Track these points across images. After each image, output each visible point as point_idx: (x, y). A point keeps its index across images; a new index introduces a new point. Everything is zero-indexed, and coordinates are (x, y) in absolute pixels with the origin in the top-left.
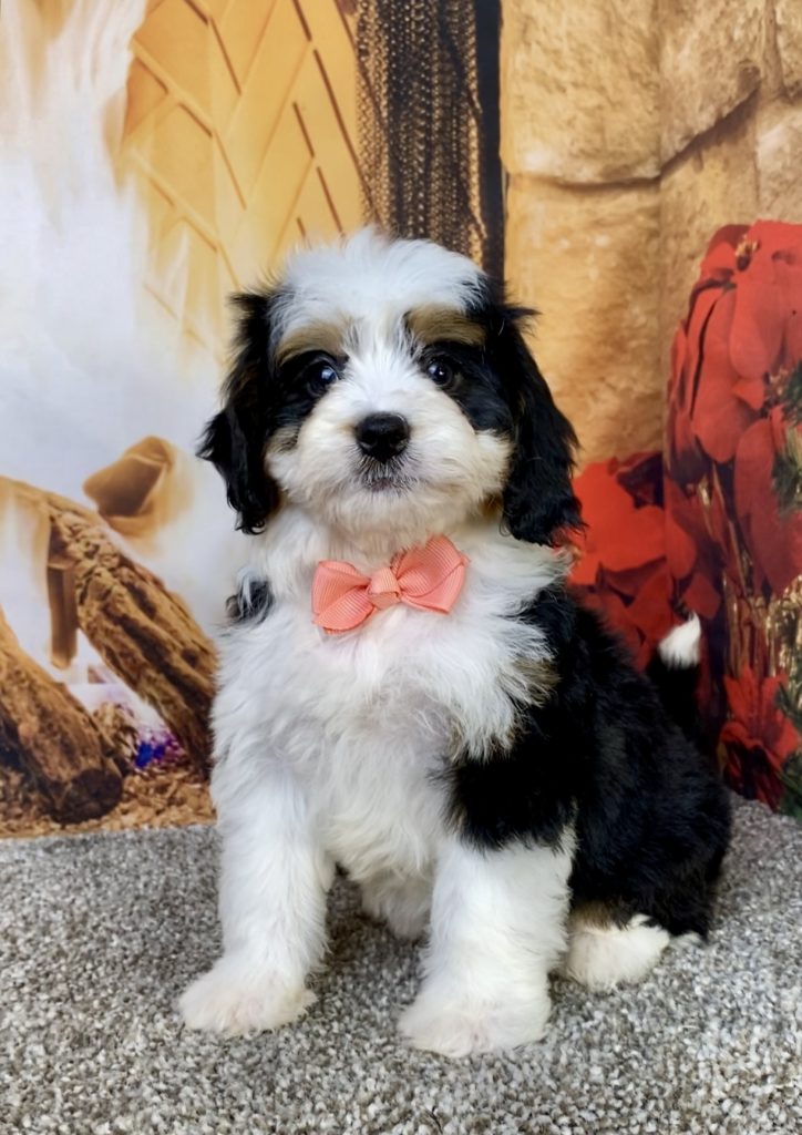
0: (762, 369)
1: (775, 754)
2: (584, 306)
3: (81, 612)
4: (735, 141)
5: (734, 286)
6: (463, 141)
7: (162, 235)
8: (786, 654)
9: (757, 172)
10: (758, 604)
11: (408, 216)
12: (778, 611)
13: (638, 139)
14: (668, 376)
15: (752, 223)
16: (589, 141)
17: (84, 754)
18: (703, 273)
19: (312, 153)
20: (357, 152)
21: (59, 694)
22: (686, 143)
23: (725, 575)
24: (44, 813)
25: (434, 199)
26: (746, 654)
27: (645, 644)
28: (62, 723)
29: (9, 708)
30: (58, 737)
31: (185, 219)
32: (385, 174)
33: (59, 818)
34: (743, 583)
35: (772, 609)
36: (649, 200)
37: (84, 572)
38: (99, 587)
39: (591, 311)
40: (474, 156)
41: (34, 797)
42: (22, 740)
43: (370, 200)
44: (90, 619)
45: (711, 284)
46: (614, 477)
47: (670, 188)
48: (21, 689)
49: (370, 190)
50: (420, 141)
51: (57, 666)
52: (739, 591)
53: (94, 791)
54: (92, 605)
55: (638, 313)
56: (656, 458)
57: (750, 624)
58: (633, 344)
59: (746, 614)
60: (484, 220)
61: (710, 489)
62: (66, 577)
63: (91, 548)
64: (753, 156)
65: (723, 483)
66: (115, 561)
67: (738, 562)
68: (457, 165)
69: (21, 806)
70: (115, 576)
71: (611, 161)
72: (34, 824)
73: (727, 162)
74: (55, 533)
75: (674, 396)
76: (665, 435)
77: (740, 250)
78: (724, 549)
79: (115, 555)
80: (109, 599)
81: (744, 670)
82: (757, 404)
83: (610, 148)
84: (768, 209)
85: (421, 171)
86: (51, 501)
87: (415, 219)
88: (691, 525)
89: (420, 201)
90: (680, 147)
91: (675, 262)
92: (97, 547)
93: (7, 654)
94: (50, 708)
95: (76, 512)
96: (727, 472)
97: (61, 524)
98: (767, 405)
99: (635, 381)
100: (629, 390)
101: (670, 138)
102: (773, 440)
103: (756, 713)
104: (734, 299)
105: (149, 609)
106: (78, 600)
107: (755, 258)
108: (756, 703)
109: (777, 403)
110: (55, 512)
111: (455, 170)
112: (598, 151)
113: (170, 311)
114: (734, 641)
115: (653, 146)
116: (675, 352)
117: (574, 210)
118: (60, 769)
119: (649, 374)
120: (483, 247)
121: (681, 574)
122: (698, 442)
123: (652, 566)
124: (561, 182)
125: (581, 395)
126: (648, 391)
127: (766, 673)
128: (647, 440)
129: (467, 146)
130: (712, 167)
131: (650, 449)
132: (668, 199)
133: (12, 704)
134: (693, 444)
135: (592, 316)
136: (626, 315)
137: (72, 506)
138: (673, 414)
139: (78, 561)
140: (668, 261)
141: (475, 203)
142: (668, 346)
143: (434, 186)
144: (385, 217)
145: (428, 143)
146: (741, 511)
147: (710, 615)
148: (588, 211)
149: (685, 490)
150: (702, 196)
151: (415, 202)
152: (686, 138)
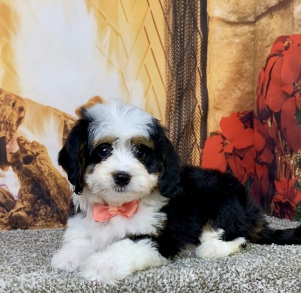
0: (293, 82)
1: (293, 203)
2: (232, 61)
4: (285, 9)
5: (283, 55)
6: (196, 5)
7: (102, 29)
8: (298, 171)
9: (293, 19)
10: (288, 156)
11: (178, 28)
12: (296, 158)
13: (249, 8)
14: (257, 85)
15: (291, 35)
16: (234, 8)
18: (271, 52)
19: (149, 6)
20: (163, 6)
22: (266, 10)
23: (276, 148)
25: (186, 23)
26: (283, 173)
27: (246, 173)
28: (64, 191)
29: (48, 185)
30: (63, 196)
31: (109, 24)
32: (171, 14)
34: (283, 150)
35: (293, 157)
36: (252, 29)
39: (234, 63)
40: (199, 10)
41: (55, 215)
42: (51, 196)
43: (167, 22)
45: (275, 55)
46: (239, 118)
47: (259, 25)
48: (52, 179)
49: (167, 19)
50: (183, 4)
52: (281, 153)
55: (247, 65)
56: (252, 112)
57: (285, 163)
58: (246, 75)
59: (283, 160)
60: (202, 31)
61: (272, 121)
64: (292, 13)
65: (276, 119)
67: (281, 143)
68: (194, 13)
69: (51, 218)
71: (240, 15)
72: (55, 224)
73: (282, 16)
74: (66, 126)
75: (259, 92)
76: (255, 105)
77: (286, 43)
78: (276, 139)
81: (282, 178)
82: (290, 93)
83: (240, 11)
84: (297, 30)
85: (182, 14)
86: (65, 115)
87: (181, 29)
88: (263, 134)
89: (182, 24)
90: (263, 11)
91: (261, 48)
93: (48, 167)
94: (61, 186)
95: (72, 120)
96: (278, 116)
97: (67, 123)
98: (294, 92)
99: (246, 87)
100: (244, 90)
101: (260, 9)
102: (296, 104)
103: (286, 191)
104: (283, 59)
107: (291, 46)
108: (286, 188)
109: (298, 91)
110: (66, 119)
111: (193, 14)
112: (236, 11)
113: (103, 54)
114: (279, 169)
115: (253, 11)
116: (260, 78)
117: (229, 30)
118: (63, 207)
119: (250, 85)
120: (201, 40)
121: (259, 150)
122: (268, 106)
123: (249, 148)
124: (225, 20)
125: (230, 90)
126: (250, 91)
127: (290, 177)
128: (249, 107)
129: (197, 7)
130: (277, 17)
131: (250, 109)
132: (258, 28)
133: (49, 184)
135: (234, 65)
136: (244, 65)
138: (259, 98)
140: (258, 48)
141: (199, 25)
142: (257, 76)
143: (187, 19)
144: (171, 28)
145: (185, 5)
146: (283, 127)
147: (270, 162)
148: (233, 31)
149: (262, 122)
150: (272, 27)
151: (181, 23)
152: (266, 8)
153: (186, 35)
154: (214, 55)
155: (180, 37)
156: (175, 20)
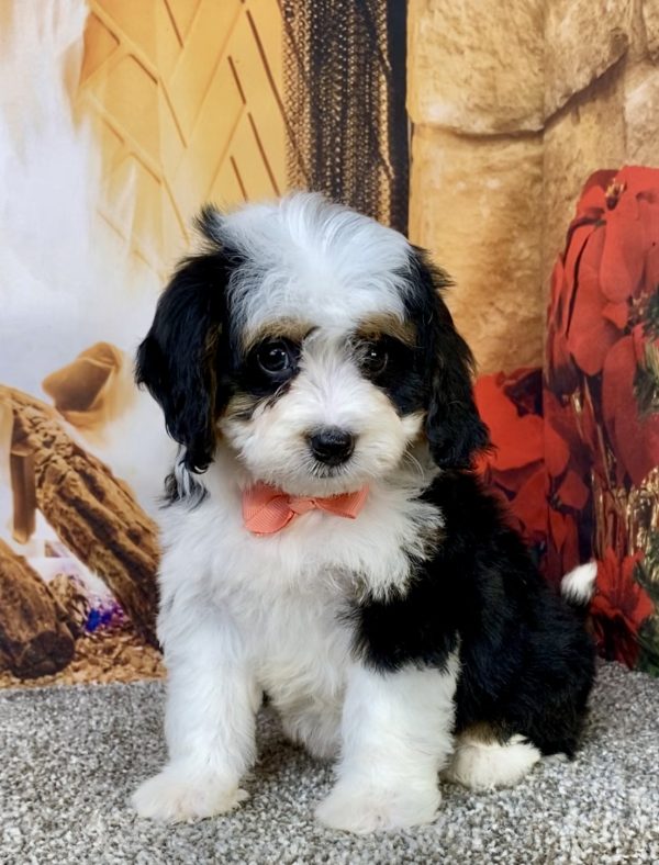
0: (625, 295)
1: (632, 621)
2: (477, 240)
3: (39, 494)
4: (606, 98)
5: (604, 223)
6: (375, 93)
7: (112, 170)
8: (642, 535)
9: (625, 125)
10: (620, 495)
11: (327, 157)
12: (637, 500)
13: (525, 97)
14: (548, 301)
15: (620, 168)
16: (483, 98)
17: (41, 618)
18: (578, 212)
19: (244, 101)
20: (283, 101)
21: (20, 566)
22: (565, 100)
23: (593, 471)
24: (6, 669)
25: (349, 143)
26: (610, 538)
27: (526, 533)
28: (22, 591)
30: (19, 603)
31: (133, 154)
32: (307, 121)
33: (19, 673)
34: (608, 477)
35: (631, 499)
36: (534, 150)
37: (42, 459)
38: (55, 472)
39: (483, 244)
40: (384, 107)
43: (294, 142)
44: (47, 500)
45: (585, 222)
46: (501, 390)
47: (552, 138)
49: (294, 134)
50: (338, 93)
51: (18, 541)
52: (605, 485)
53: (49, 651)
54: (48, 488)
55: (523, 248)
56: (537, 373)
57: (613, 512)
58: (519, 274)
59: (609, 504)
60: (392, 163)
61: (582, 398)
62: (26, 463)
63: (48, 438)
64: (622, 110)
65: (592, 393)
66: (70, 450)
67: (604, 458)
68: (370, 114)
70: (69, 464)
71: (501, 115)
73: (599, 115)
74: (17, 425)
75: (552, 319)
76: (544, 354)
77: (610, 190)
78: (593, 448)
79: (69, 445)
80: (63, 484)
81: (608, 552)
82: (622, 324)
83: (501, 104)
84: (634, 156)
85: (338, 119)
86: (14, 397)
87: (333, 161)
88: (565, 431)
89: (337, 145)
90: (560, 104)
91: (555, 203)
92: (54, 437)
94: (11, 578)
95: (35, 407)
96: (596, 383)
97: (22, 416)
98: (631, 324)
99: (519, 306)
100: (514, 314)
101: (553, 98)
102: (635, 354)
103: (617, 587)
104: (605, 234)
105: (99, 494)
106: (36, 484)
107: (623, 199)
108: (616, 579)
109: (638, 322)
110: (18, 407)
111: (368, 120)
112: (490, 106)
113: (119, 233)
114: (600, 527)
115: (538, 103)
116: (554, 280)
117: (470, 156)
118: (21, 632)
119: (532, 300)
120: (391, 186)
121: (557, 473)
122: (572, 358)
123: (532, 466)
124: (458, 132)
125: (474, 317)
126: (532, 316)
127: (626, 553)
128: (530, 358)
129: (378, 99)
130: (588, 120)
131: (533, 365)
132: (550, 149)
134: (568, 359)
135: (483, 249)
136: (513, 249)
137: (33, 401)
138: (552, 334)
139: (37, 450)
140: (550, 202)
141: (384, 148)
142: (549, 276)
143: (350, 132)
144: (306, 157)
145: (344, 95)
146: (607, 417)
147: (580, 506)
148: (482, 158)
149: (560, 399)
150: (579, 146)
151: (333, 145)
152: (566, 96)
153: (348, 174)
154: (427, 225)
155: (333, 181)
156: (318, 136)
